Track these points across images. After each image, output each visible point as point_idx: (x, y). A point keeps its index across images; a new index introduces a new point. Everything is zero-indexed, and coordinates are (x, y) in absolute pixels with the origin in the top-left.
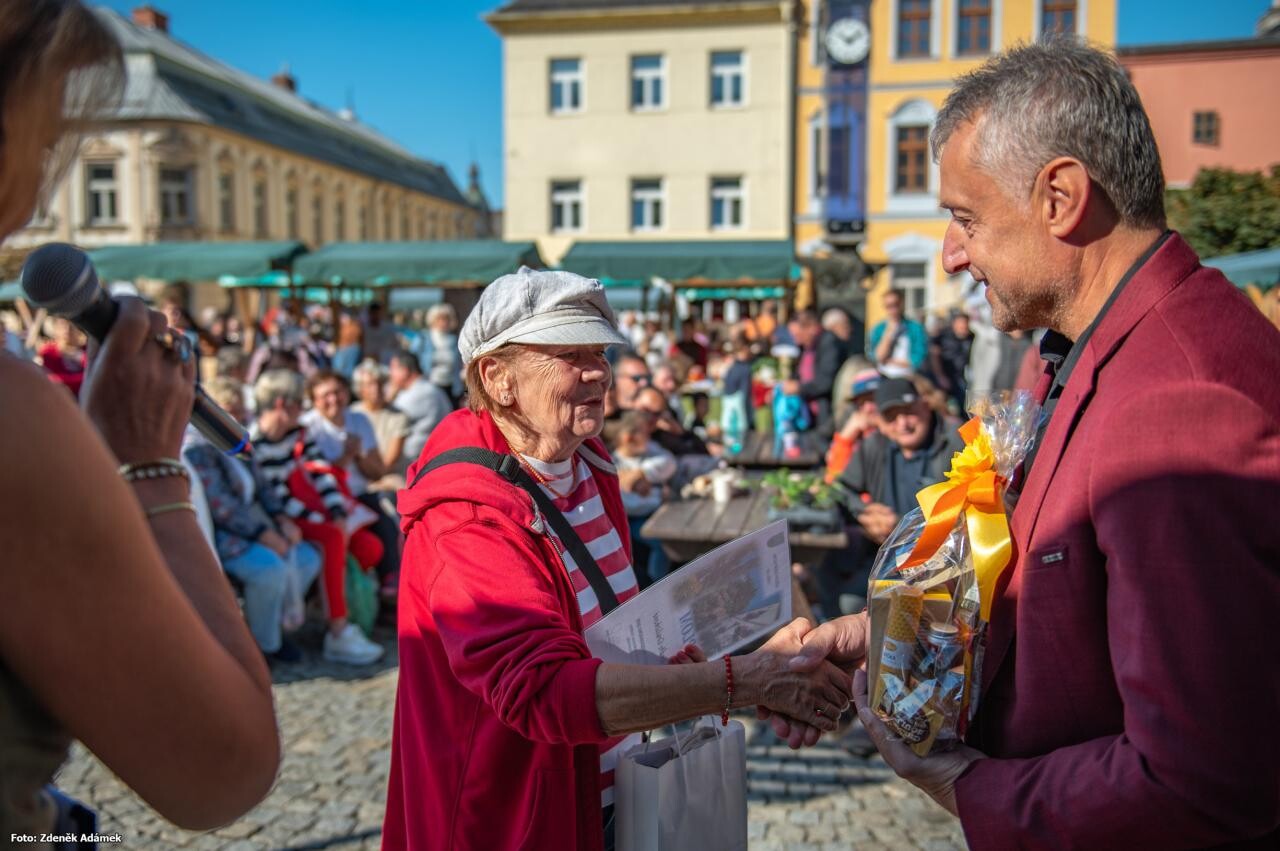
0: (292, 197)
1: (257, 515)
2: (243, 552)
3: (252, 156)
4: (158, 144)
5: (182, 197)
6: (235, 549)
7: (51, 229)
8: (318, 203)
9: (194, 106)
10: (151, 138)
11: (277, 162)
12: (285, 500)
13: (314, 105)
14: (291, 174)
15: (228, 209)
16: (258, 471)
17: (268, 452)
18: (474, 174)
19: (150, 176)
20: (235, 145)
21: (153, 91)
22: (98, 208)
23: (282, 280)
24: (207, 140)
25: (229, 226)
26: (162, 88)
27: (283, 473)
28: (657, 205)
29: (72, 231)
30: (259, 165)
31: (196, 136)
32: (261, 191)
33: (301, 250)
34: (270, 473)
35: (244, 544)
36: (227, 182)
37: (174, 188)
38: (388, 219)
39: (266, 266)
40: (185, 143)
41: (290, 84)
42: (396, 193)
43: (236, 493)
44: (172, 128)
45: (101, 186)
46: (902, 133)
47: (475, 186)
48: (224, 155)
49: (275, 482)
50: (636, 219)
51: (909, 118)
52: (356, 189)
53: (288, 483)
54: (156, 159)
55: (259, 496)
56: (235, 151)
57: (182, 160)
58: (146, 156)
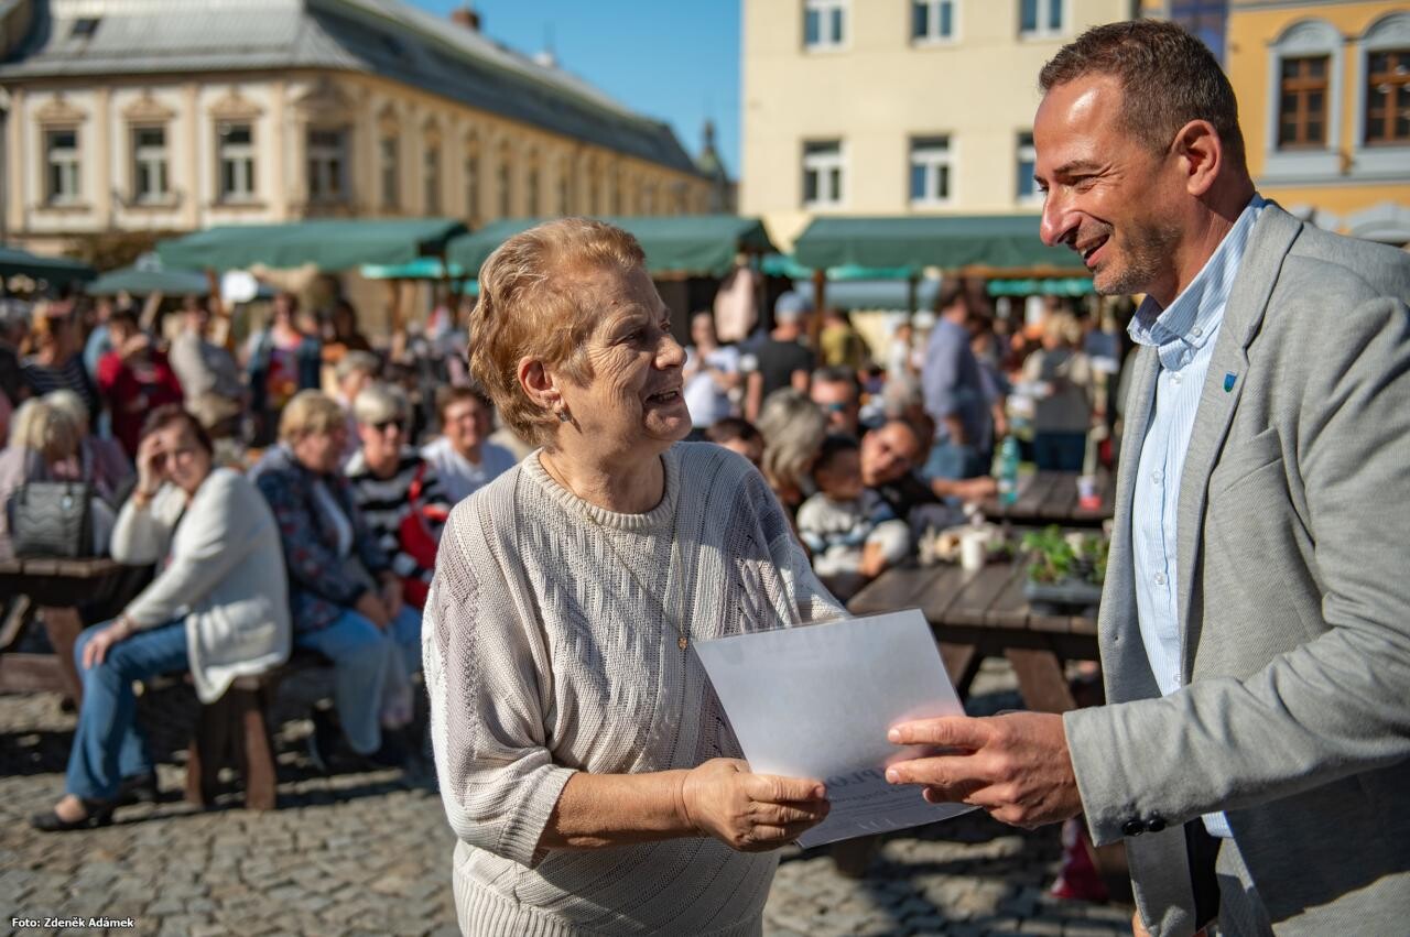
0: (473, 166)
1: (355, 573)
2: (333, 622)
3: (422, 114)
4: (307, 99)
5: (334, 166)
6: (323, 618)
7: (174, 207)
8: (505, 173)
9: (352, 51)
10: (297, 91)
11: (454, 119)
12: (392, 554)
13: (503, 48)
14: (472, 136)
15: (391, 180)
16: (356, 514)
17: (372, 490)
18: (710, 134)
19: (295, 139)
20: (401, 98)
21: (301, 32)
22: (231, 180)
23: (434, 268)
24: (367, 94)
25: (392, 203)
26: (312, 28)
27: (392, 520)
28: (944, 171)
29: (200, 209)
30: (431, 125)
31: (352, 88)
32: (433, 157)
33: (459, 230)
34: (373, 519)
35: (334, 610)
36: (391, 146)
37: (325, 154)
38: (595, 193)
39: (412, 251)
40: (340, 98)
41: (474, 21)
42: (605, 158)
43: (329, 542)
44: (322, 77)
45: (237, 153)
46: (1289, 66)
47: (711, 150)
48: (388, 113)
49: (381, 531)
50: (916, 187)
51: (1299, 46)
52: (555, 154)
53: (397, 534)
54: (303, 117)
55: (357, 548)
56: (401, 107)
57: (335, 119)
58: (292, 114)
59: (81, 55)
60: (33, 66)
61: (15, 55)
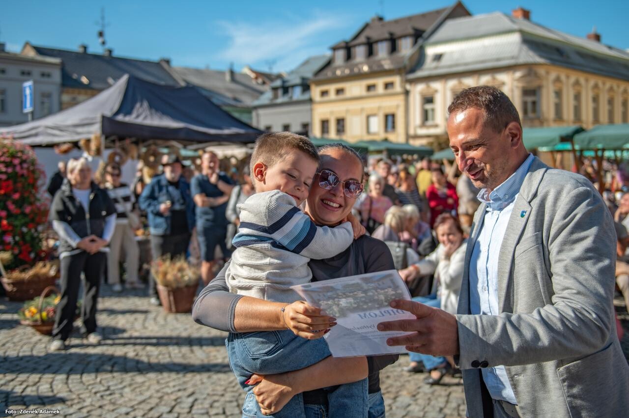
0: (596, 99)
3: (572, 79)
4: (523, 77)
5: (534, 103)
9: (541, 56)
10: (518, 74)
11: (587, 80)
13: (610, 48)
14: (596, 86)
15: (558, 108)
19: (517, 94)
20: (563, 73)
21: (520, 50)
23: (568, 146)
24: (548, 73)
25: (559, 117)
26: (525, 48)
30: (577, 83)
31: (542, 71)
32: (577, 97)
33: (580, 131)
36: (558, 94)
37: (530, 99)
39: (558, 139)
40: (537, 76)
41: (597, 38)
44: (529, 68)
48: (557, 80)
54: (520, 85)
56: (563, 77)
57: (535, 84)
58: (516, 84)
59: (436, 68)
60: (419, 74)
61: (413, 70)
